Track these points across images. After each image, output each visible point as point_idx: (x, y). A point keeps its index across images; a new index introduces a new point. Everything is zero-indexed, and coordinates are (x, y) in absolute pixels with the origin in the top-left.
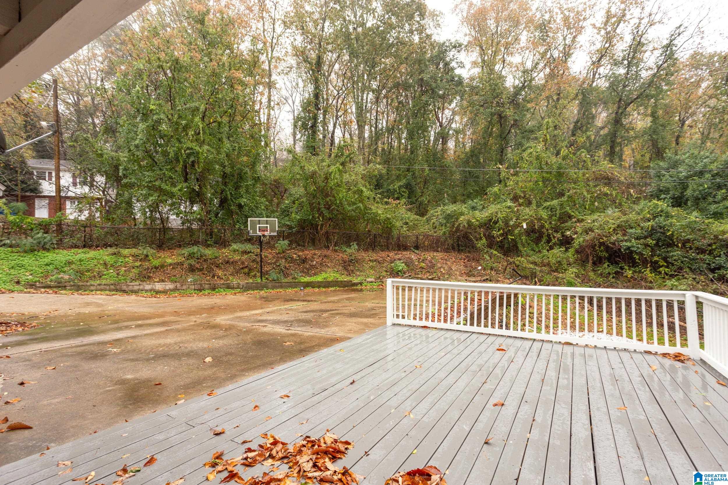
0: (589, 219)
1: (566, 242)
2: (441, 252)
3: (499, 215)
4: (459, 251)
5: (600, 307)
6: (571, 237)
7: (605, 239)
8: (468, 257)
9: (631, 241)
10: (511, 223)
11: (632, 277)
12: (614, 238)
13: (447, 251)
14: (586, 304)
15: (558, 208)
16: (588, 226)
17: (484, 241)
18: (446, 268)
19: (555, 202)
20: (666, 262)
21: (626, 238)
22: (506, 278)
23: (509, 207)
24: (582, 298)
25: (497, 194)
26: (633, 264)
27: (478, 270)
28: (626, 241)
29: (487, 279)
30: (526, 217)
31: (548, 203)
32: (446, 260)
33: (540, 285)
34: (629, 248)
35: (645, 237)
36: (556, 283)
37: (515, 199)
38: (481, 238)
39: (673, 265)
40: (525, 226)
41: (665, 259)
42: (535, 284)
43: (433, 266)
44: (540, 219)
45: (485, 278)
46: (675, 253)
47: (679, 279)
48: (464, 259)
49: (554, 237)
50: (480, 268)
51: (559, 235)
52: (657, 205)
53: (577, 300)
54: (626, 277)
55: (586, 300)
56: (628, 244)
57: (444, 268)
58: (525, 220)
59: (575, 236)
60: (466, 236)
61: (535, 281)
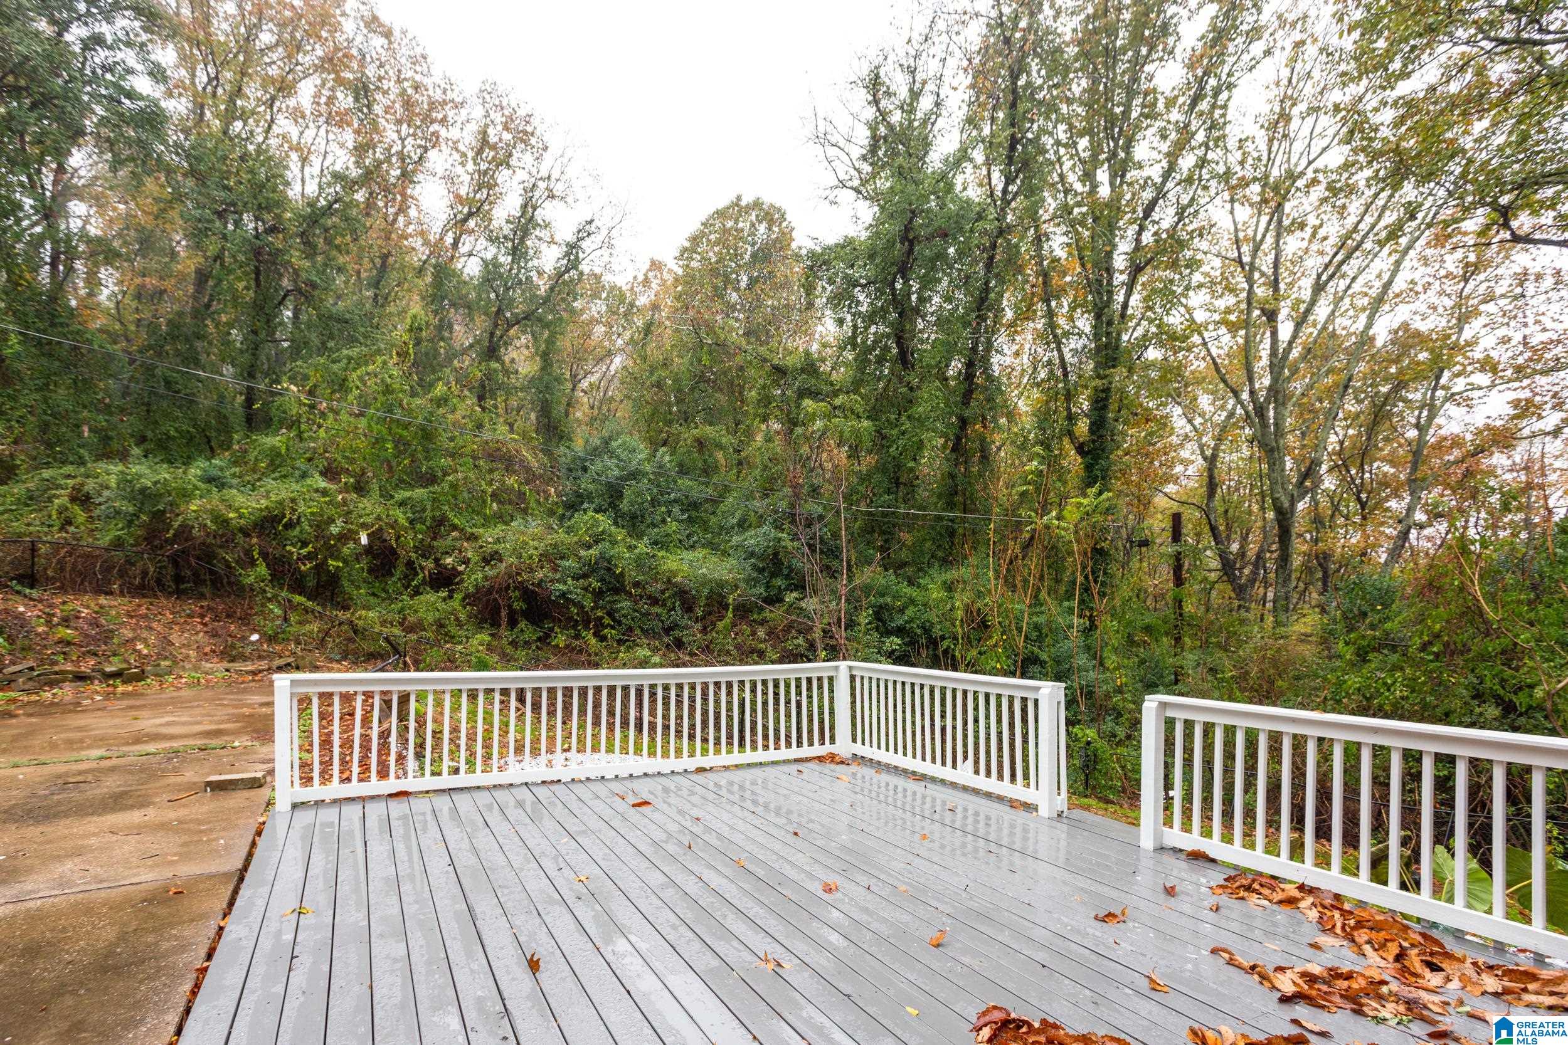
0: (489, 535)
1: (444, 580)
2: (122, 594)
3: (301, 508)
4: (180, 594)
5: (536, 707)
6: (454, 568)
7: (525, 576)
8: (209, 608)
9: (565, 583)
10: (334, 530)
11: (566, 646)
12: (540, 575)
13: (141, 590)
14: (513, 703)
15: (429, 507)
16: (489, 549)
17: (262, 569)
18: (152, 639)
19: (419, 493)
20: (614, 619)
21: (558, 576)
22: (331, 660)
23: (324, 492)
24: (505, 692)
25: (279, 454)
26: (570, 623)
27: (253, 643)
28: (558, 581)
29: (289, 664)
30: (369, 520)
31: (407, 494)
32: (145, 617)
33: (417, 670)
34: (563, 595)
35: (585, 576)
36: (451, 664)
37: (330, 473)
38: (253, 563)
39: (620, 623)
40: (364, 540)
41: (610, 614)
42: (406, 668)
43: (107, 636)
44: (394, 525)
45: (282, 662)
46: (623, 605)
47: (629, 647)
48: (202, 616)
49: (422, 568)
50: (255, 637)
51: (429, 564)
52: (596, 521)
53: (497, 697)
54: (557, 646)
55: (513, 695)
56: (561, 587)
57: (145, 641)
58: (364, 526)
59: (461, 568)
60: (207, 554)
61: (405, 663)
